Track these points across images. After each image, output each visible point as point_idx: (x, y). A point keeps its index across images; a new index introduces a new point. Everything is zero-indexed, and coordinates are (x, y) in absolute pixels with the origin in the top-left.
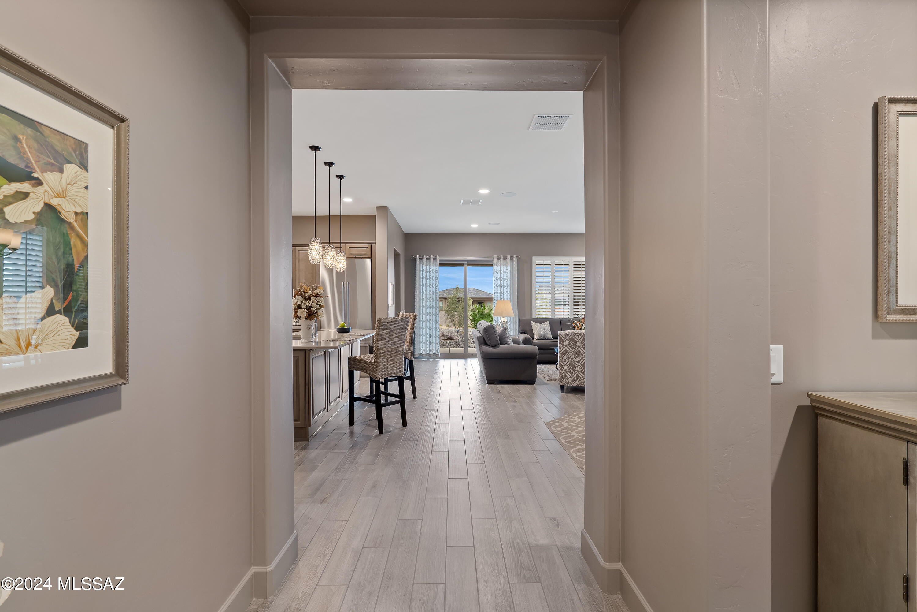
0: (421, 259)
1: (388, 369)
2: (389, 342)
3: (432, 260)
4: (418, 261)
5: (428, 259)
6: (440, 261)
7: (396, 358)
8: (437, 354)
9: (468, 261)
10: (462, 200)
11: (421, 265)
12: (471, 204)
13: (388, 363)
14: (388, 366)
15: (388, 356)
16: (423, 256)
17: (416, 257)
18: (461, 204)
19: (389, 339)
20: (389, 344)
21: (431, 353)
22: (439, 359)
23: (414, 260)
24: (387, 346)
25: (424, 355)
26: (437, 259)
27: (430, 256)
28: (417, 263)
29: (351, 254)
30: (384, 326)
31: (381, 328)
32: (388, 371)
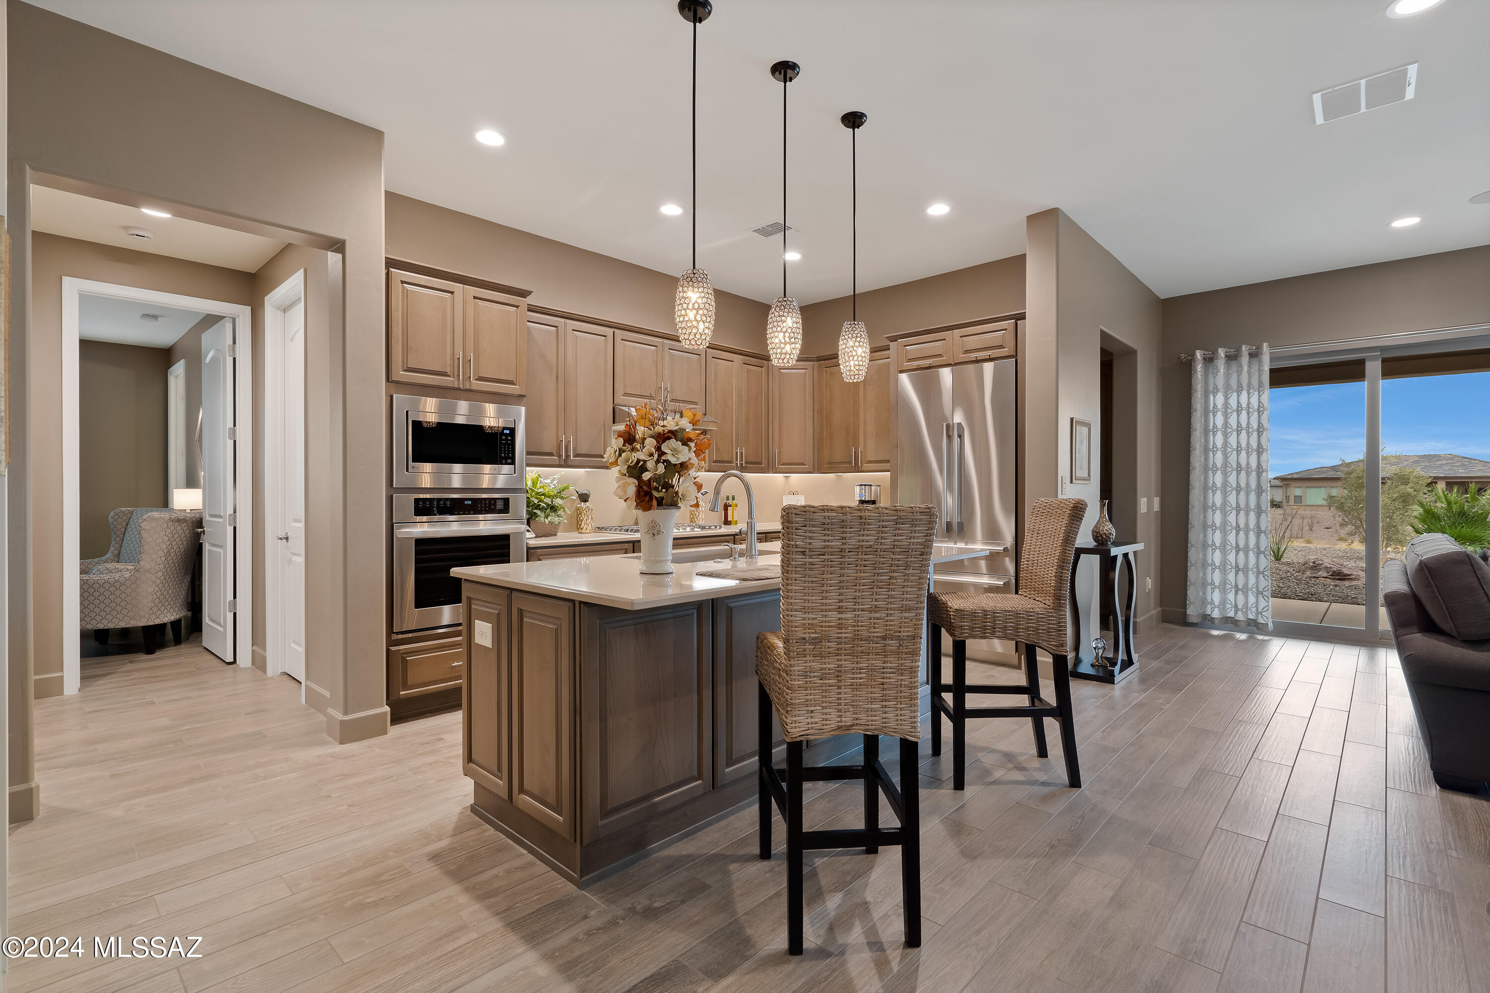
0: (1209, 360)
1: (839, 704)
2: (841, 601)
3: (1245, 359)
4: (1199, 367)
5: (1232, 358)
6: (1272, 360)
7: (879, 664)
8: (1261, 620)
9: (1382, 349)
10: (1317, 98)
11: (1211, 377)
12: (1363, 109)
13: (840, 681)
14: (839, 693)
15: (838, 655)
16: (1215, 352)
17: (1193, 355)
18: (1320, 120)
19: (841, 588)
20: (840, 607)
21: (1240, 617)
22: (1266, 638)
23: (1187, 367)
24: (833, 616)
25: (1216, 621)
26: (1262, 354)
27: (1239, 350)
28: (1196, 371)
29: (967, 352)
30: (810, 538)
31: (797, 546)
32: (839, 711)
